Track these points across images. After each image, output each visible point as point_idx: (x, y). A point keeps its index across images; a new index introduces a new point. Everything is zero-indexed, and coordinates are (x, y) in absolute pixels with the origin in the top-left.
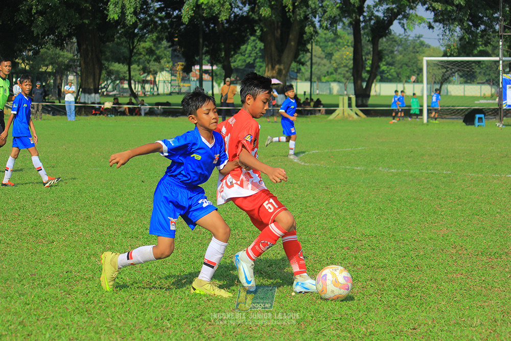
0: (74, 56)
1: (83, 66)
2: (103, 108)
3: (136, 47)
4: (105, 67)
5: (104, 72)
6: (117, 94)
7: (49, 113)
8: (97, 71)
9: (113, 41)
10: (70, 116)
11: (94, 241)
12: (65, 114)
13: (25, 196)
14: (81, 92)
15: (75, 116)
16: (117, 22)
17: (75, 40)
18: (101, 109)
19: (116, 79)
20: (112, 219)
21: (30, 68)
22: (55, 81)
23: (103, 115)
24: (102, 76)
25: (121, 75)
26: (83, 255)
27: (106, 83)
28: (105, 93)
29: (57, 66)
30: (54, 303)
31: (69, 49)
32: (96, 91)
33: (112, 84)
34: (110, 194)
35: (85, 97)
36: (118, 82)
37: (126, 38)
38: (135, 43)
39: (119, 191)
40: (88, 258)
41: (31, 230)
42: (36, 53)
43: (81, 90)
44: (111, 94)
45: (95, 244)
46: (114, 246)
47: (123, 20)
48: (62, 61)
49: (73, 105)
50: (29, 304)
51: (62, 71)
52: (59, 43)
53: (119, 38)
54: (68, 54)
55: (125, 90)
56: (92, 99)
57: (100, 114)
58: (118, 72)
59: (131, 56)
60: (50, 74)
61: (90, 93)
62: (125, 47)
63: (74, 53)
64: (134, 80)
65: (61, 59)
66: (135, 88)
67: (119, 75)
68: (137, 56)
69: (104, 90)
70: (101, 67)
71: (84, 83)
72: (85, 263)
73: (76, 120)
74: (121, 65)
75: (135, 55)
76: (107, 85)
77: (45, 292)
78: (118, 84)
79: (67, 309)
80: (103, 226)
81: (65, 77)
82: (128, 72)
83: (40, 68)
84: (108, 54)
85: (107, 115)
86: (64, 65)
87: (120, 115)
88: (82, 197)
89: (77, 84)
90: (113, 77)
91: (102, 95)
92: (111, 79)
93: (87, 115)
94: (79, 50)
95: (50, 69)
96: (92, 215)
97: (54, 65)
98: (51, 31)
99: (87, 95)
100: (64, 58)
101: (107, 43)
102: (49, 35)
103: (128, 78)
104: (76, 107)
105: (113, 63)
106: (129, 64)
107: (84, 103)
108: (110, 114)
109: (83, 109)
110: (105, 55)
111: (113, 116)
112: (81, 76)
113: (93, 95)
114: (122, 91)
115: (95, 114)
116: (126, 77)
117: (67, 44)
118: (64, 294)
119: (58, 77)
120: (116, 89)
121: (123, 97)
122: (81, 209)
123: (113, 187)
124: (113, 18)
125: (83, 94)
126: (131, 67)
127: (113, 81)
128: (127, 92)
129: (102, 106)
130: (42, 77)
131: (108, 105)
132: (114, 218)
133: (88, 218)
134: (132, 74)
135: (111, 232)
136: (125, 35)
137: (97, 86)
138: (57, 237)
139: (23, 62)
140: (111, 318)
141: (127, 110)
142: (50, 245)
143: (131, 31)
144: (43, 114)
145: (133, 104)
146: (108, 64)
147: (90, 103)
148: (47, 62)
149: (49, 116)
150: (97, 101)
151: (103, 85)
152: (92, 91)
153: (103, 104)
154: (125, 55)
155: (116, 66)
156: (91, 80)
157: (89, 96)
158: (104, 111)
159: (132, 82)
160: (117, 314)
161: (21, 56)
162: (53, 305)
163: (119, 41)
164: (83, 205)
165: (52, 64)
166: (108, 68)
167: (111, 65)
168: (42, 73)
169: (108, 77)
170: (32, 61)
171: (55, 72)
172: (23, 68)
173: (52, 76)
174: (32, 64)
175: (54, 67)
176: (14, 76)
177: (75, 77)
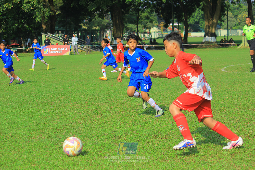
0: (109, 21)
1: (114, 26)
2: (125, 47)
3: (140, 16)
4: (125, 26)
5: (125, 29)
7: (98, 51)
8: (121, 28)
9: (129, 13)
13: (90, 94)
16: (131, 3)
17: (109, 13)
19: (131, 32)
20: (134, 104)
21: (87, 28)
22: (100, 34)
24: (124, 31)
27: (125, 34)
29: (101, 27)
30: (109, 148)
31: (107, 18)
37: (135, 11)
38: (140, 14)
40: (124, 124)
41: (95, 111)
42: (90, 20)
43: (114, 38)
46: (136, 118)
47: (133, 2)
50: (97, 149)
51: (104, 29)
52: (101, 16)
53: (131, 12)
54: (107, 20)
58: (131, 28)
59: (138, 20)
60: (97, 31)
62: (135, 16)
63: (109, 20)
64: (140, 32)
65: (103, 23)
66: (140, 36)
67: (132, 29)
69: (125, 38)
70: (123, 26)
71: (115, 34)
72: (123, 127)
74: (133, 25)
75: (140, 20)
77: (104, 142)
79: (116, 151)
81: (105, 32)
82: (136, 28)
83: (93, 28)
84: (126, 20)
86: (105, 26)
88: (118, 93)
89: (111, 35)
91: (124, 40)
92: (128, 32)
94: (112, 19)
95: (97, 28)
96: (125, 102)
98: (97, 9)
100: (104, 22)
101: (126, 15)
102: (97, 11)
103: (137, 31)
106: (137, 25)
109: (115, 48)
110: (125, 20)
112: (113, 31)
116: (136, 31)
117: (106, 16)
118: (113, 143)
119: (102, 32)
122: (118, 99)
124: (129, 1)
125: (115, 40)
126: (138, 26)
130: (94, 32)
134: (139, 29)
136: (135, 10)
138: (108, 114)
139: (84, 25)
140: (138, 155)
142: (105, 118)
143: (137, 8)
145: (140, 44)
148: (96, 25)
153: (125, 45)
154: (135, 20)
155: (130, 26)
158: (125, 49)
159: (139, 33)
160: (141, 153)
161: (83, 22)
162: (109, 149)
163: (132, 13)
164: (119, 97)
165: (98, 25)
167: (128, 25)
168: (94, 30)
169: (126, 31)
170: (88, 24)
171: (100, 30)
172: (84, 28)
173: (99, 32)
174: (89, 26)
175: (99, 27)
176: (80, 32)
177: (110, 32)
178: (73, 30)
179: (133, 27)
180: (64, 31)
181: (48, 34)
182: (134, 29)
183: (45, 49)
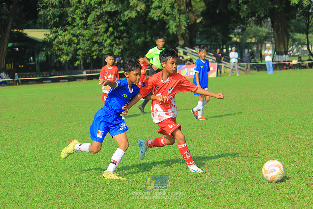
0: (269, 30)
1: (276, 37)
2: (291, 65)
3: (311, 22)
4: (291, 36)
5: (290, 40)
6: (300, 55)
7: (255, 70)
8: (286, 39)
9: (295, 18)
10: (269, 71)
11: (292, 153)
12: (266, 70)
13: (243, 126)
14: (276, 54)
15: (273, 70)
16: (297, 6)
17: (269, 19)
18: (290, 65)
19: (298, 44)
20: (303, 138)
21: (240, 41)
22: (257, 48)
23: (292, 69)
24: (289, 43)
25: (302, 42)
26: (285, 162)
27: (292, 47)
28: (292, 54)
29: (258, 38)
30: (268, 195)
31: (266, 26)
32: (286, 53)
33: (296, 48)
34: (300, 121)
35: (278, 58)
36: (300, 46)
37: (304, 16)
38: (310, 19)
39: (307, 119)
40: (289, 164)
41: (249, 148)
42: (244, 30)
43: (276, 53)
44: (296, 54)
45: (293, 155)
46: (306, 156)
47: (301, 4)
48: (261, 35)
49: (271, 63)
50: (251, 197)
51: (262, 41)
52: (259, 22)
53: (298, 16)
54: (266, 29)
55: (305, 52)
56: (284, 58)
57: (289, 69)
58: (299, 40)
59: (308, 28)
60: (254, 44)
61: (282, 55)
62: (303, 22)
63: (269, 28)
64: (311, 45)
65: (260, 33)
66: (312, 50)
67: (300, 41)
68: (312, 28)
69: (291, 52)
70: (288, 37)
71: (277, 48)
72: (287, 168)
73: (274, 74)
74: (301, 34)
75: (310, 27)
76: (293, 49)
77: (261, 188)
78: (300, 48)
79: (277, 198)
80: (298, 142)
81: (264, 45)
82: (306, 39)
83: (247, 40)
84: (292, 28)
85: (295, 69)
86: (263, 37)
87: (303, 68)
88: (282, 124)
89: (273, 49)
90: (296, 43)
91: (290, 55)
92: (295, 44)
93: (281, 70)
94: (273, 26)
95: (253, 40)
96: (290, 136)
97: (256, 37)
98: (253, 14)
99: (280, 56)
100: (262, 32)
101: (292, 20)
102: (251, 17)
103: (306, 43)
104: (273, 64)
105: (296, 34)
106: (307, 34)
107: (279, 62)
108: (297, 68)
109: (278, 66)
110: (290, 28)
111: (299, 69)
112: (275, 44)
113: (284, 56)
114: (303, 52)
115: (286, 69)
116: (306, 42)
117: (264, 23)
118: (274, 189)
119: (260, 46)
120: (299, 51)
121: (304, 56)
122: (282, 132)
123: (302, 117)
124: (295, 3)
125: (277, 56)
126: (309, 35)
127: (297, 46)
128: (306, 53)
129: (291, 63)
130: (249, 46)
131: (295, 62)
132: (305, 137)
133: (287, 138)
134: (310, 40)
135: (303, 146)
136: (303, 14)
137: (286, 50)
138: (267, 152)
139: (235, 36)
140: (307, 204)
141: (308, 65)
142: (263, 157)
143: (307, 11)
145: (311, 60)
146: (293, 34)
147: (282, 61)
148: (251, 36)
149: (255, 72)
150: (287, 60)
151: (290, 49)
152: (284, 53)
153: (291, 61)
154: (304, 27)
155: (298, 36)
156: (282, 46)
157: (282, 57)
158: (292, 67)
159: (310, 46)
160: (311, 200)
161: (233, 32)
162: (267, 196)
163: (299, 18)
164: (283, 129)
165: (255, 37)
166: (293, 37)
167: (295, 35)
168: (248, 43)
169: (293, 43)
170: (241, 35)
171: (257, 42)
172: (235, 41)
173: (255, 45)
174: (241, 38)
175: (256, 39)
176: (230, 46)
177: (271, 45)
178: (221, 43)
179: (301, 38)
180: (209, 45)
181: (186, 49)
182: (303, 40)
183: (182, 69)
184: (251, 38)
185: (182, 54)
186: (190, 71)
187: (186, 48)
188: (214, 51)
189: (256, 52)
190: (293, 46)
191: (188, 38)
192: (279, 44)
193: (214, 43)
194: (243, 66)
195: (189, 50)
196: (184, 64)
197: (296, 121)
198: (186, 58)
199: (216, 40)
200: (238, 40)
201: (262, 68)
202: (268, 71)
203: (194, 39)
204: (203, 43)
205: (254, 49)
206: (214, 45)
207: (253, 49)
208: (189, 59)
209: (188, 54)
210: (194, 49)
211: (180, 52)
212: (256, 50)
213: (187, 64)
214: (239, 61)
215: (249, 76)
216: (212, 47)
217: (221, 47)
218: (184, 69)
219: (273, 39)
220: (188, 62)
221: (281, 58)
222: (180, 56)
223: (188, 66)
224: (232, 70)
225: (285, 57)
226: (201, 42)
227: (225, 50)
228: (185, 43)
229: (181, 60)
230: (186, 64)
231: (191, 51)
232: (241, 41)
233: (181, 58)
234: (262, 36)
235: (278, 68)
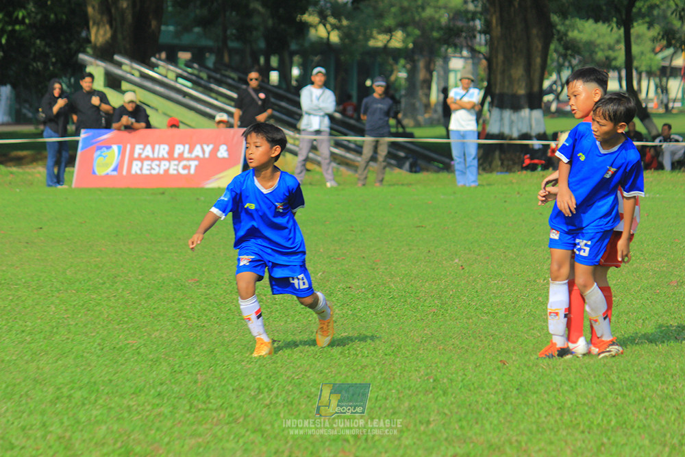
1: (497, 31)
4: (558, 33)
5: (552, 47)
7: (400, 166)
8: (538, 44)
10: (463, 173)
12: (448, 168)
14: (491, 104)
15: (479, 174)
18: (548, 154)
21: (341, 39)
22: (412, 73)
24: (549, 59)
27: (554, 77)
28: (554, 107)
29: (417, 32)
32: (534, 100)
34: (606, 396)
35: (502, 119)
43: (489, 99)
48: (431, 19)
49: (473, 143)
56: (529, 121)
57: (545, 167)
58: (591, 46)
60: (396, 54)
61: (516, 108)
64: (637, 69)
65: (429, 12)
67: (592, 52)
70: (549, 32)
71: (499, 77)
81: (439, 62)
82: (622, 46)
83: (371, 37)
86: (440, 28)
90: (575, 63)
91: (547, 111)
93: (509, 170)
95: (397, 40)
97: (410, 29)
99: (507, 114)
100: (437, 8)
106: (626, 24)
107: (500, 136)
109: (497, 154)
112: (489, 60)
113: (525, 112)
115: (533, 168)
116: (615, 59)
119: (421, 64)
123: (614, 377)
125: (496, 112)
126: (632, 31)
129: (552, 144)
130: (380, 61)
134: (635, 49)
137: (536, 89)
139: (323, 19)
144: (388, 170)
145: (639, 137)
146: (564, 24)
147: (515, 135)
148: (389, 22)
149: (400, 174)
150: (537, 129)
151: (548, 83)
152: (523, 101)
153: (554, 137)
155: (587, 31)
156: (518, 72)
157: (514, 116)
159: (634, 74)
165: (403, 26)
166: (566, 35)
167: (573, 27)
168: (376, 52)
169: (561, 60)
170: (347, 19)
171: (413, 51)
172: (321, 38)
173: (402, 62)
174: (348, 27)
175: (408, 35)
176: (296, 59)
177: (470, 61)
178: (262, 44)
179: (599, 41)
180: (211, 50)
181: (119, 65)
182: (603, 50)
183: (99, 148)
184: (389, 31)
185: (99, 84)
186: (132, 159)
187: (117, 58)
188: (233, 79)
189: (403, 92)
190: (559, 73)
191: (129, 18)
192: (508, 62)
193: (232, 44)
194: (352, 146)
195: (129, 68)
196: (108, 126)
197: (586, 397)
198: (116, 100)
199: (244, 33)
200: (335, 37)
201: (430, 160)
202: (457, 173)
203: (154, 23)
204: (187, 39)
205: (397, 79)
206: (232, 52)
207: (393, 78)
208: (130, 108)
209: (125, 86)
210: (152, 66)
211: (91, 75)
212: (403, 82)
213: (119, 129)
214: (336, 127)
215: (377, 189)
216: (226, 59)
217: (262, 60)
218: (109, 148)
219: (481, 39)
220: (125, 120)
221: (512, 122)
222: (93, 92)
223: (125, 135)
224: (307, 159)
225: (530, 119)
226: (177, 34)
227: (274, 76)
228: (114, 37)
229: (98, 108)
230: (115, 125)
231: (137, 74)
232: (347, 41)
233: (95, 101)
234: (433, 24)
235: (497, 162)
